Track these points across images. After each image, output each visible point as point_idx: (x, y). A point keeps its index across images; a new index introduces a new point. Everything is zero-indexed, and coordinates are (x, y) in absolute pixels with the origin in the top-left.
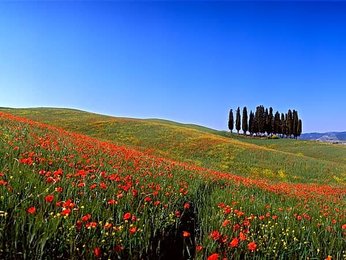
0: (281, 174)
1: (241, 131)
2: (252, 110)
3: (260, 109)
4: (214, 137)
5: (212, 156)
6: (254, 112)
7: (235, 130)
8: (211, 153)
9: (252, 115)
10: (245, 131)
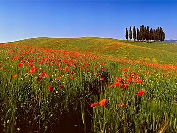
0: (154, 60)
1: (133, 40)
2: (138, 28)
3: (142, 27)
4: (118, 43)
5: (118, 53)
6: (139, 29)
7: (129, 39)
8: (117, 51)
9: (138, 31)
10: (135, 39)
